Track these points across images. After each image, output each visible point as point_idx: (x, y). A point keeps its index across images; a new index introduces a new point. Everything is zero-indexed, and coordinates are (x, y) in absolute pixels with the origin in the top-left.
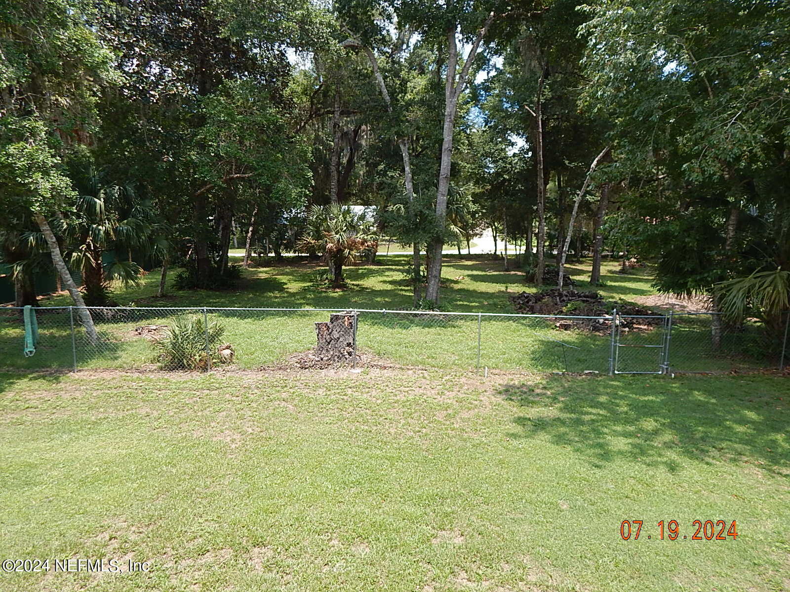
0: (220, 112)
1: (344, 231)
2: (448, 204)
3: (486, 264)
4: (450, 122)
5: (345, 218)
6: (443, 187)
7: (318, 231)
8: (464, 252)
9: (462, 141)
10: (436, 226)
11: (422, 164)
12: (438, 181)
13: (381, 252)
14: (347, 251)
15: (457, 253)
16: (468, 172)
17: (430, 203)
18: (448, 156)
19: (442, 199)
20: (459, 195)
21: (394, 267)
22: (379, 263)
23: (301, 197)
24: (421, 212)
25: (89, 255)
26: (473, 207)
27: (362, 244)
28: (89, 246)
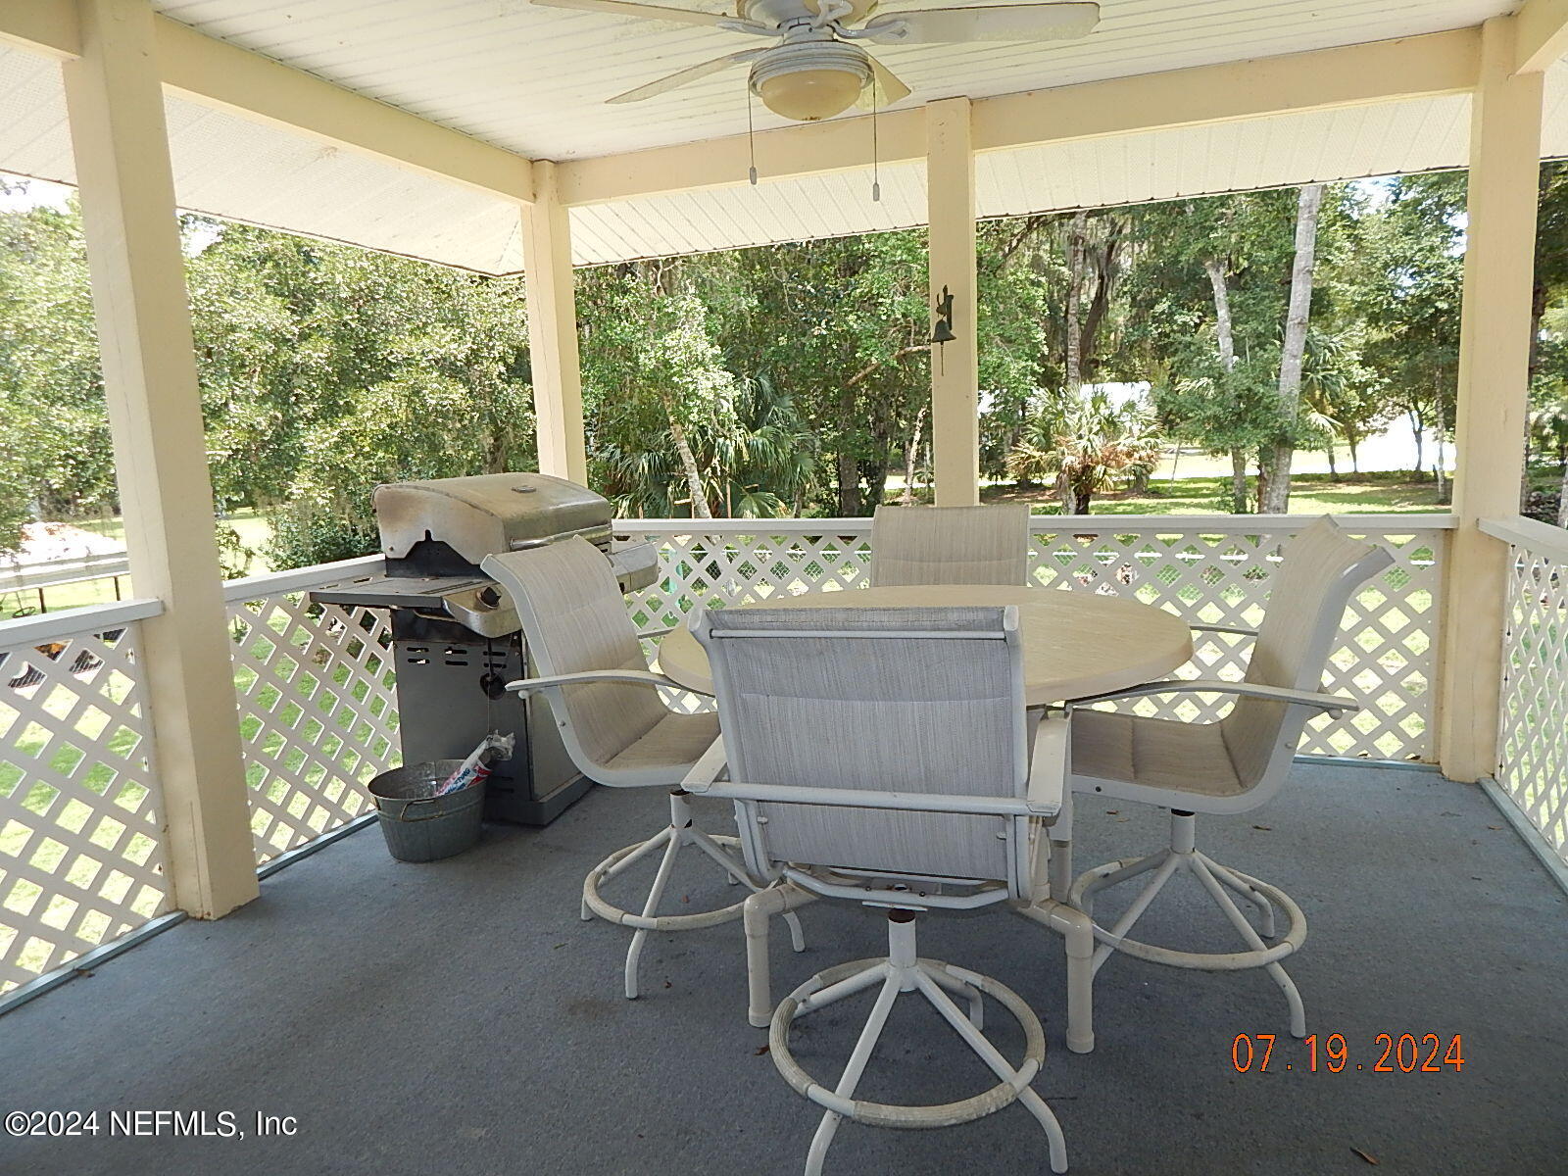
0: (893, 247)
1: (1096, 434)
2: (1304, 370)
3: (1396, 491)
4: (1310, 218)
5: (1097, 410)
6: (1294, 340)
7: (1046, 435)
8: (1344, 466)
9: (1337, 244)
10: (1280, 415)
11: (1251, 301)
12: (1284, 328)
13: (1162, 472)
14: (1100, 468)
15: (1328, 471)
16: (1353, 301)
17: (1267, 374)
18: (1305, 283)
19: (1291, 362)
20: (1331, 351)
21: (1187, 501)
22: (1156, 493)
23: (1025, 375)
24: (1249, 390)
25: (715, 485)
26: (1360, 374)
27: (1129, 455)
28: (714, 470)
